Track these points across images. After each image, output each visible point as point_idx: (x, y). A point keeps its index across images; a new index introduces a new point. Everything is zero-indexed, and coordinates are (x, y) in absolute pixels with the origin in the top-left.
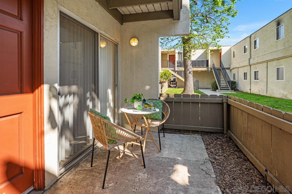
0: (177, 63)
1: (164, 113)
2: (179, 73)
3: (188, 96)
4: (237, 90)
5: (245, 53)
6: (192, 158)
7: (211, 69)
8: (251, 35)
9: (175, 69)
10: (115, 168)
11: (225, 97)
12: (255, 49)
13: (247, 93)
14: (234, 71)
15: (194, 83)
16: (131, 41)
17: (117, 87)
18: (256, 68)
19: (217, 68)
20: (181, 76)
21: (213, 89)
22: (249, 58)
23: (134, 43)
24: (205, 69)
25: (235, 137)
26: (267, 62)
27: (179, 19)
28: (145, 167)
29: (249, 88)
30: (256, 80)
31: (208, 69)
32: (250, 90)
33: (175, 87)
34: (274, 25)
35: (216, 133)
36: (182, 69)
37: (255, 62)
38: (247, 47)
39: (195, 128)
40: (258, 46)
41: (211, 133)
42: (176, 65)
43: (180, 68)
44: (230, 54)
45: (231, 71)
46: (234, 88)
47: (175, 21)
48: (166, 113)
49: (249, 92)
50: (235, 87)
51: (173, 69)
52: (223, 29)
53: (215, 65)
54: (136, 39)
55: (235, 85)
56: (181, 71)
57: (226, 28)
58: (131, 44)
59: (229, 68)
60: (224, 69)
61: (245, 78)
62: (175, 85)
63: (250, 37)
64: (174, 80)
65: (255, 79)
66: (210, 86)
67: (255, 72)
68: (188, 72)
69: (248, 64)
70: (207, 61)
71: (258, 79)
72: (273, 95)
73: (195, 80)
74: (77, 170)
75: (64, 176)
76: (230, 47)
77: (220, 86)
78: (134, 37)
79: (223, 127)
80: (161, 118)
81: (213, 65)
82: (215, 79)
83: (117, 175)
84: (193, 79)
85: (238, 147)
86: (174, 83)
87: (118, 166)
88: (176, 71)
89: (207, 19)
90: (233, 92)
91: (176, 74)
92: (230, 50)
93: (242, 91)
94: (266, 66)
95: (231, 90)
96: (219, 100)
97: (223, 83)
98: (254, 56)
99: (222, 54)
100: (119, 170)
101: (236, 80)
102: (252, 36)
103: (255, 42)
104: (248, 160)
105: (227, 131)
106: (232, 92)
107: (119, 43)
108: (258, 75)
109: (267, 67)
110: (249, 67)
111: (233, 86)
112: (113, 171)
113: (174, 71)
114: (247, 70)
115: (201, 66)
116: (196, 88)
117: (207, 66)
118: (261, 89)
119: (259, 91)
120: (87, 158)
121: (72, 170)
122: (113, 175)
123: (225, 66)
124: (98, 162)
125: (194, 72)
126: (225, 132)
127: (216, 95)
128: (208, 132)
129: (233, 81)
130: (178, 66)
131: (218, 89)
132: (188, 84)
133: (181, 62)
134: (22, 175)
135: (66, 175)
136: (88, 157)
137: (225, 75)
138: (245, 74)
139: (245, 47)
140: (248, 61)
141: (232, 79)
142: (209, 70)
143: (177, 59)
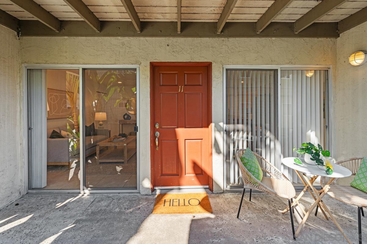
10: (266, 215)
16: (350, 59)
17: (327, 129)
54: (359, 54)
58: (351, 63)
74: (239, 196)
75: (229, 193)
83: (260, 221)
87: (271, 217)
100: (266, 219)
112: (261, 215)
120: (255, 193)
121: (237, 193)
122: (256, 218)
124: (260, 201)
134: (202, 175)
135: (231, 193)
136: (257, 193)
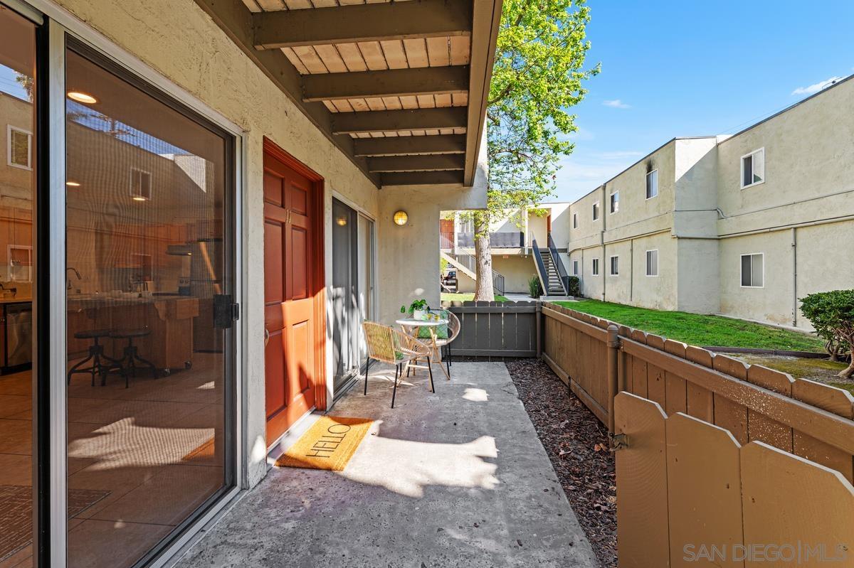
0: (459, 238)
1: (451, 329)
2: (463, 259)
3: (485, 303)
4: (582, 296)
5: (595, 219)
6: (492, 383)
7: (530, 251)
8: (605, 184)
9: (453, 251)
11: (538, 303)
12: (613, 213)
13: (598, 301)
14: (576, 257)
15: (493, 281)
16: (396, 217)
17: (372, 291)
18: (614, 251)
19: (542, 249)
20: (467, 266)
21: (532, 295)
22: (602, 230)
23: (401, 220)
24: (516, 251)
25: (549, 358)
26: (632, 239)
27: (471, 185)
28: (434, 392)
29: (602, 292)
30: (613, 275)
31: (523, 250)
32: (604, 294)
33: (454, 291)
34: (643, 168)
35: (526, 358)
36: (471, 251)
37: (612, 239)
38: (598, 206)
39: (497, 352)
40: (616, 205)
41: (519, 358)
42: (456, 241)
43: (465, 249)
44: (569, 220)
45: (569, 256)
46: (575, 292)
47: (465, 188)
48: (454, 329)
49: (602, 300)
50: (577, 289)
51: (450, 251)
52: (549, 178)
53: (537, 242)
54: (404, 214)
55: (578, 285)
56: (467, 257)
57: (554, 176)
58: (396, 221)
59: (565, 250)
60: (554, 251)
61: (596, 271)
62: (454, 287)
63: (604, 187)
64: (451, 276)
65: (613, 273)
66: (527, 288)
67: (612, 258)
68: (483, 261)
69: (600, 243)
70: (522, 235)
71: (617, 273)
72: (642, 305)
73: (496, 275)
76: (568, 205)
77: (547, 287)
78: (400, 210)
79: (536, 350)
80: (447, 335)
81: (534, 242)
82: (537, 273)
84: (493, 273)
85: (551, 370)
86: (449, 282)
88: (457, 256)
89: (519, 156)
90: (573, 300)
91: (455, 263)
92: (568, 211)
93: (589, 298)
94: (630, 248)
95: (569, 295)
96: (529, 309)
97: (554, 282)
98: (611, 226)
99: (552, 219)
101: (579, 275)
102: (608, 187)
103: (613, 197)
104: (560, 380)
105: (541, 354)
106: (569, 299)
107: (376, 220)
108: (616, 266)
109: (632, 250)
110: (602, 248)
111: (573, 286)
113: (453, 256)
114: (597, 254)
115: (508, 244)
116: (499, 293)
117: (522, 244)
118: (623, 292)
119: (619, 296)
123: (558, 245)
125: (494, 257)
126: (538, 356)
127: (526, 302)
128: (514, 358)
129: (572, 277)
130: (460, 245)
131: (543, 293)
132: (483, 284)
133: (467, 235)
134: (308, 390)
137: (558, 264)
138: (595, 263)
139: (595, 206)
140: (599, 236)
141: (571, 273)
142: (526, 253)
143: (457, 229)
